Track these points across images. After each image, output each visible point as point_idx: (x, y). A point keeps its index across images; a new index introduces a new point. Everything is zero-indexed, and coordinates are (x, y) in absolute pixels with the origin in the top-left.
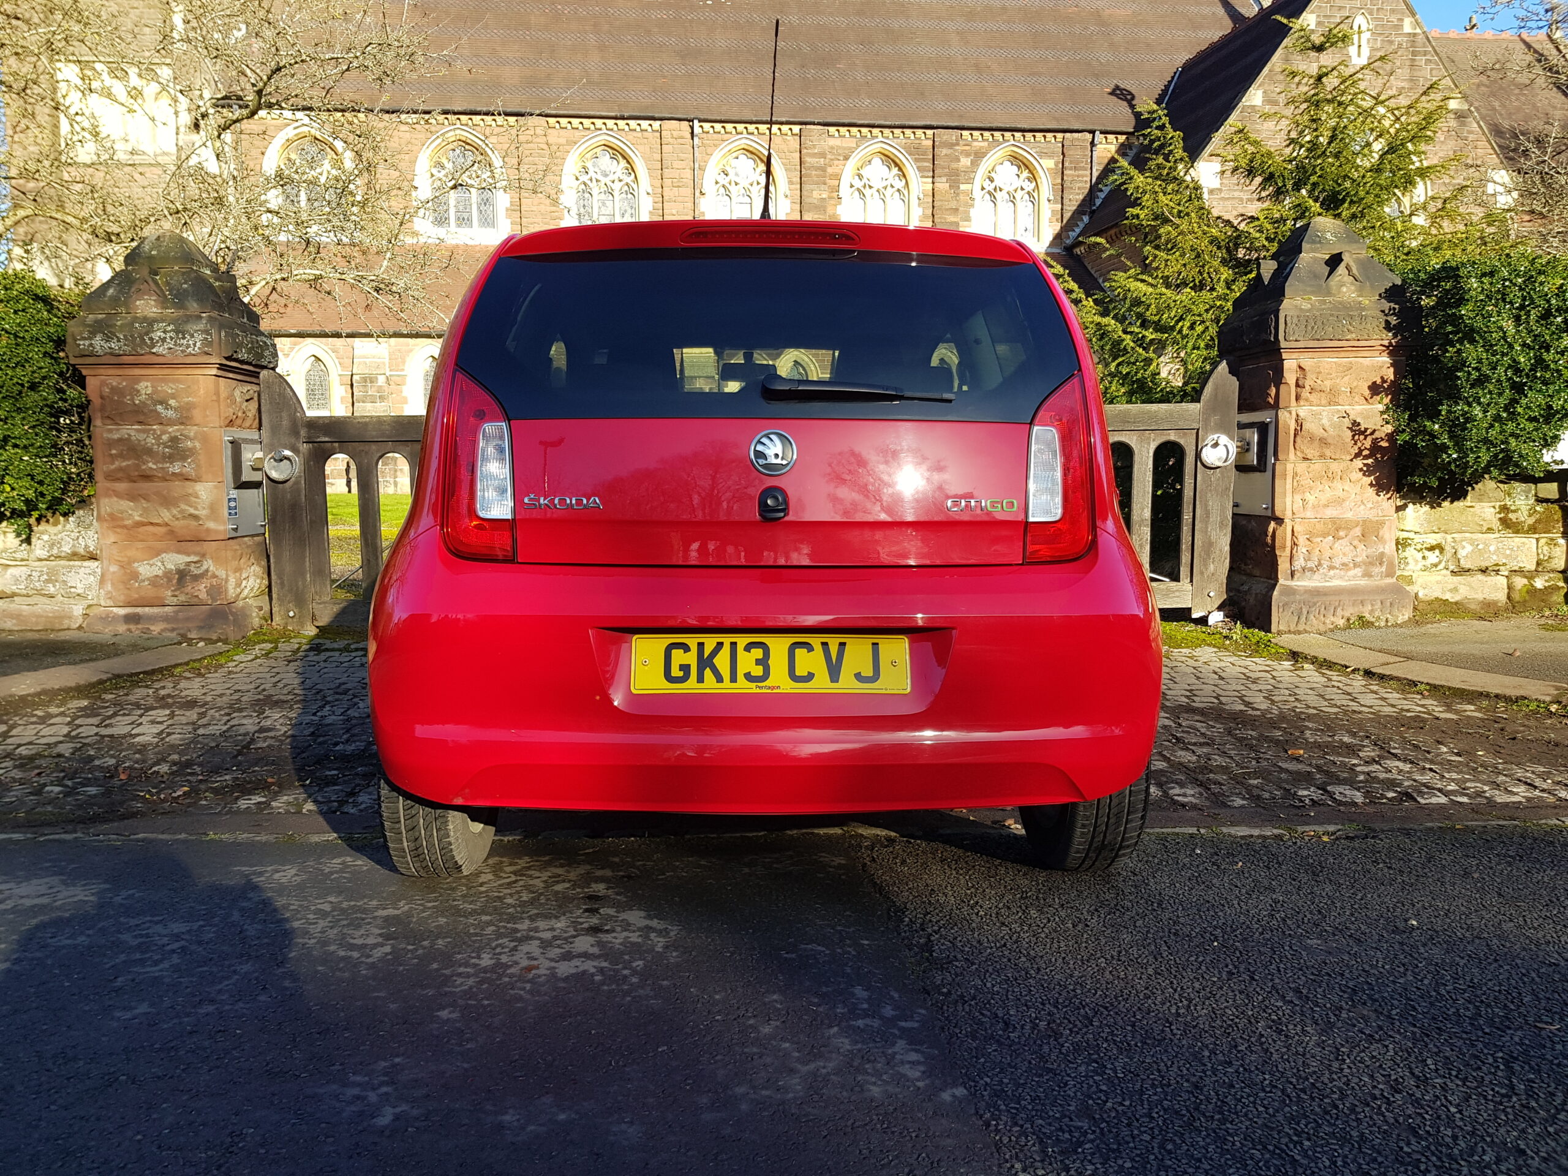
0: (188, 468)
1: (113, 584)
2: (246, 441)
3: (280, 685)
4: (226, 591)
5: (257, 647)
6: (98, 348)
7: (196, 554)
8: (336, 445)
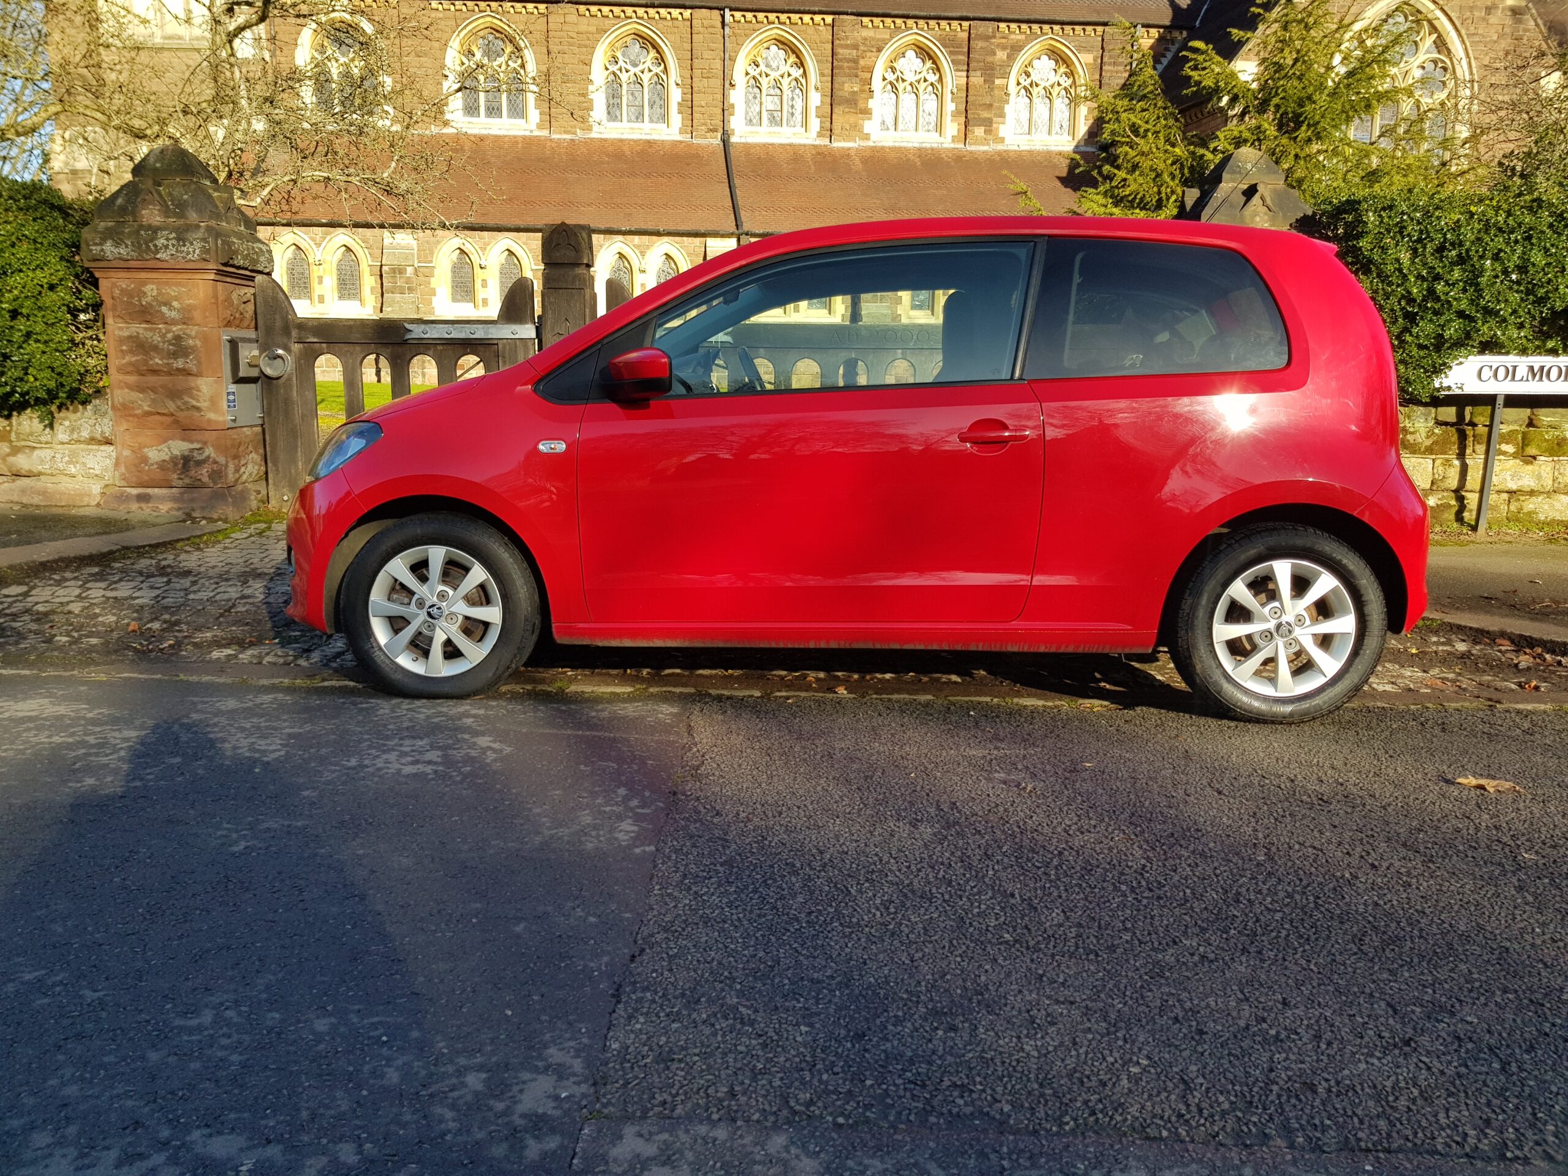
0: (192, 366)
1: (126, 467)
2: (244, 340)
3: (267, 560)
4: (226, 476)
5: (253, 527)
6: (108, 254)
7: (198, 442)
8: (324, 345)
